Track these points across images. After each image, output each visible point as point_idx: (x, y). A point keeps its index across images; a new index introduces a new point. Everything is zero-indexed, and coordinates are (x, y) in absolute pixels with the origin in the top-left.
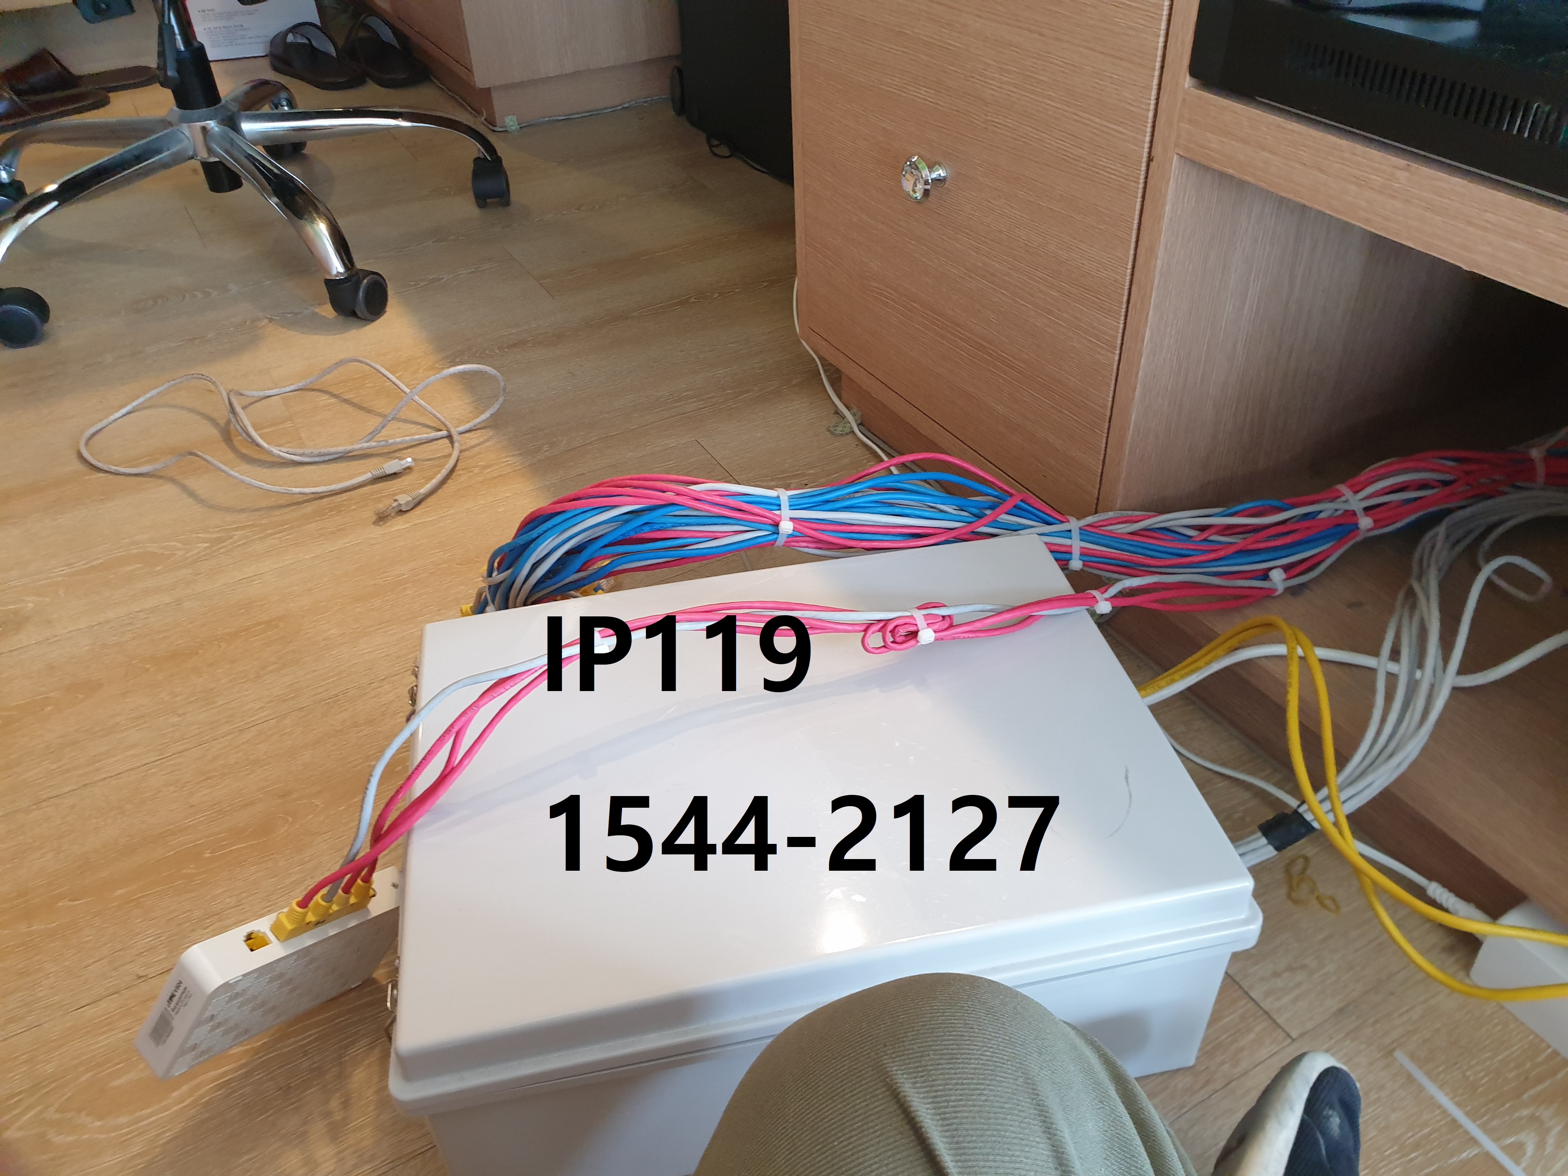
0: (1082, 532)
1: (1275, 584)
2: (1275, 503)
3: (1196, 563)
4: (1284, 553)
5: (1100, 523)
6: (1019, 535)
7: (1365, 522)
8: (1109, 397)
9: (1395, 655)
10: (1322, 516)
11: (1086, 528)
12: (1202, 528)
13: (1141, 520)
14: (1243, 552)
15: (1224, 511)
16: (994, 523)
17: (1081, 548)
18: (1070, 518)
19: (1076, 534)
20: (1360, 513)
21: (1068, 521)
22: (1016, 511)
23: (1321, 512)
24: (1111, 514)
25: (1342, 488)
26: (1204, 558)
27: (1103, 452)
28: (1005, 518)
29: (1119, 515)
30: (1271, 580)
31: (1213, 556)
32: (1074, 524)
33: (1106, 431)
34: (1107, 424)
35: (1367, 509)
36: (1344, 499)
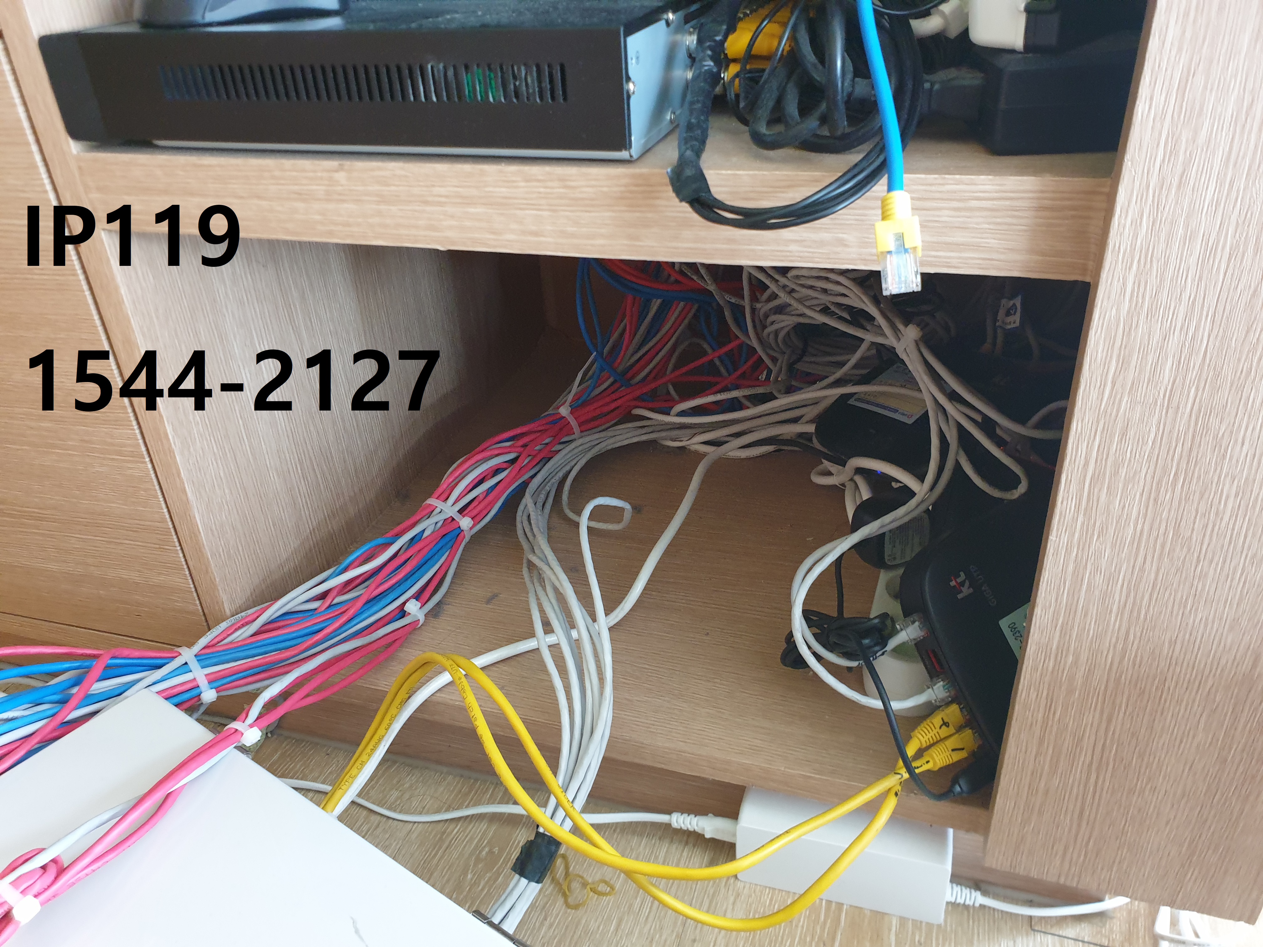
0: (199, 658)
1: (415, 616)
2: (380, 541)
3: (331, 633)
4: (409, 583)
5: (216, 640)
6: (127, 697)
7: (465, 523)
8: (162, 509)
9: (548, 628)
10: (426, 534)
11: (203, 652)
12: (323, 596)
13: (258, 617)
14: (371, 601)
15: (336, 570)
16: (89, 699)
17: (206, 675)
18: (179, 650)
19: (194, 664)
20: (457, 517)
21: (180, 654)
22: (109, 673)
23: (424, 530)
24: (224, 625)
25: (432, 501)
26: (337, 625)
27: (185, 567)
28: (99, 687)
29: (233, 621)
30: (409, 614)
31: (344, 618)
32: (187, 654)
33: (177, 544)
34: (175, 537)
35: (461, 511)
36: (438, 510)
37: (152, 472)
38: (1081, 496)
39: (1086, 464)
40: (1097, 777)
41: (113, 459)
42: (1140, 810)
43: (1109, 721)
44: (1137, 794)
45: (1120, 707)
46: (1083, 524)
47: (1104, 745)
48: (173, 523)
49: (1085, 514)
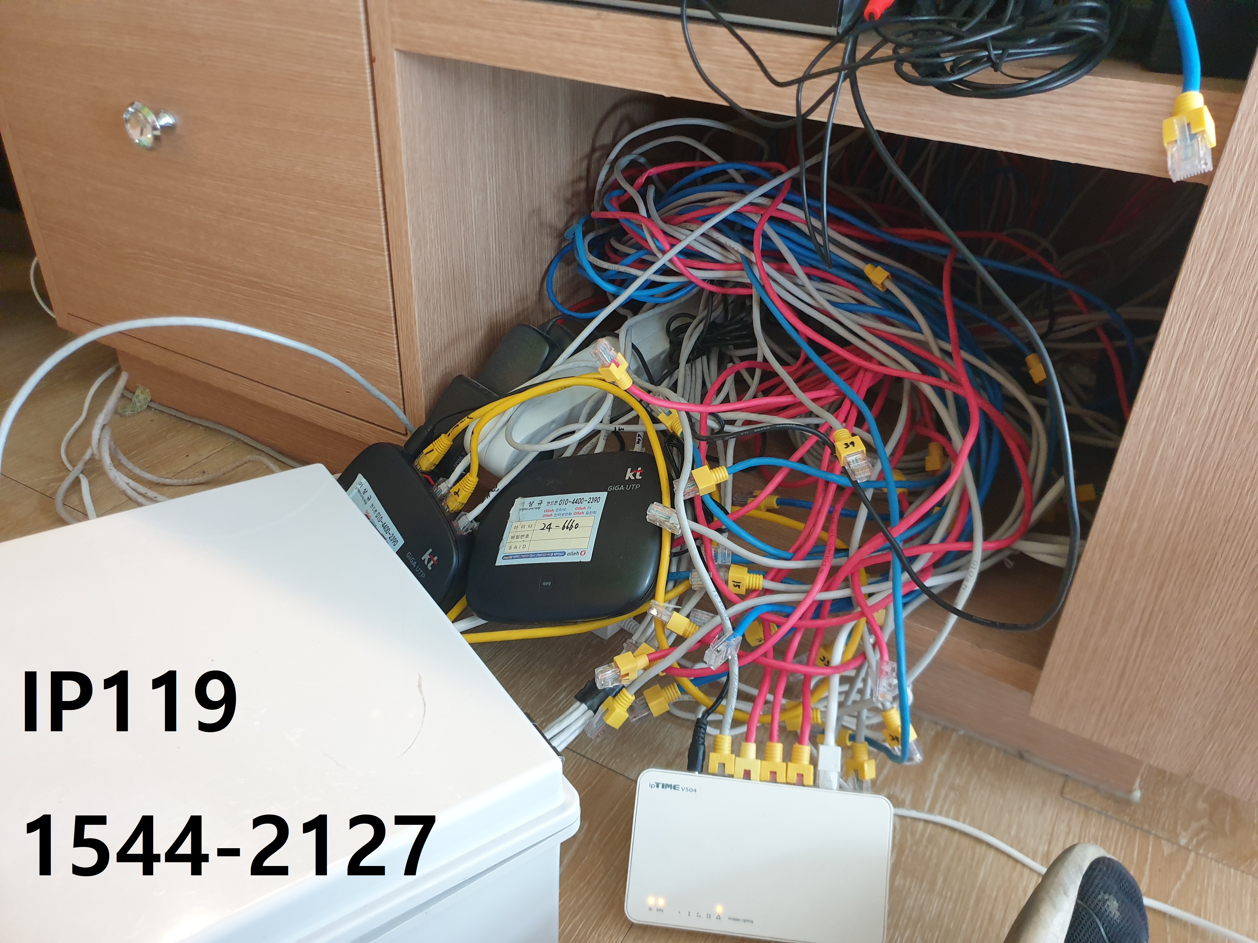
37: (387, 265)
38: (1167, 373)
39: (1176, 344)
40: (1141, 643)
41: (359, 249)
42: (1174, 679)
43: (1161, 588)
44: (1174, 662)
45: (1172, 576)
46: (1165, 399)
47: (1153, 610)
48: (395, 313)
49: (1168, 390)
